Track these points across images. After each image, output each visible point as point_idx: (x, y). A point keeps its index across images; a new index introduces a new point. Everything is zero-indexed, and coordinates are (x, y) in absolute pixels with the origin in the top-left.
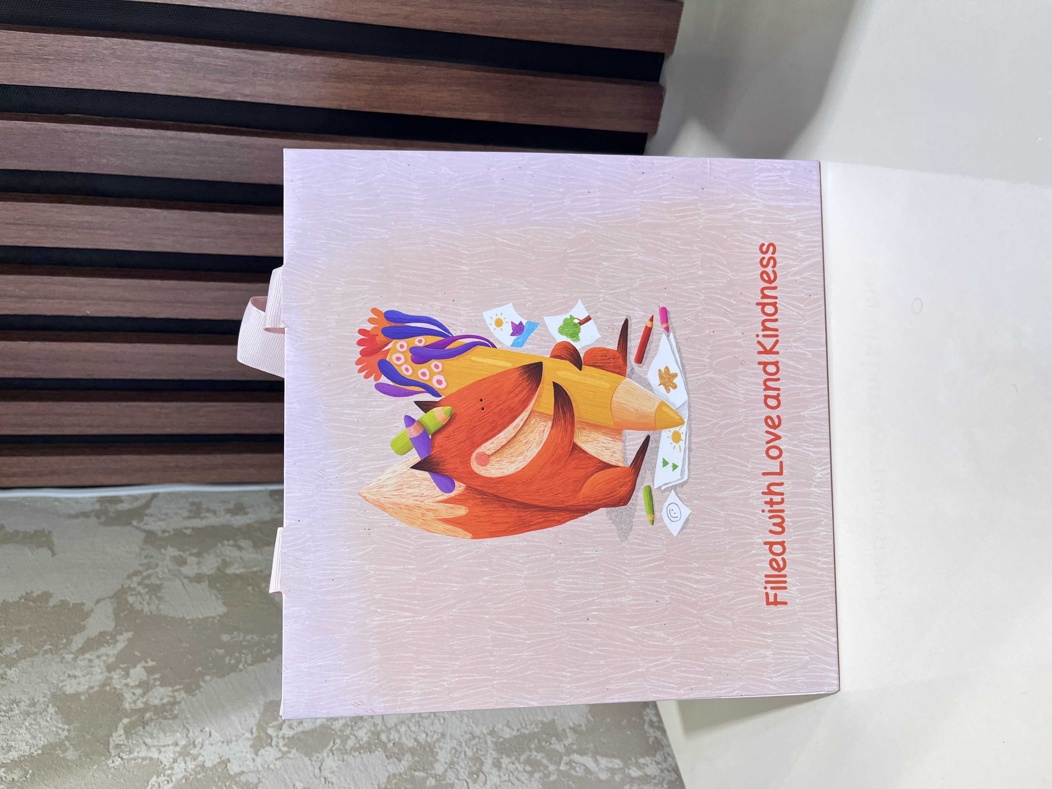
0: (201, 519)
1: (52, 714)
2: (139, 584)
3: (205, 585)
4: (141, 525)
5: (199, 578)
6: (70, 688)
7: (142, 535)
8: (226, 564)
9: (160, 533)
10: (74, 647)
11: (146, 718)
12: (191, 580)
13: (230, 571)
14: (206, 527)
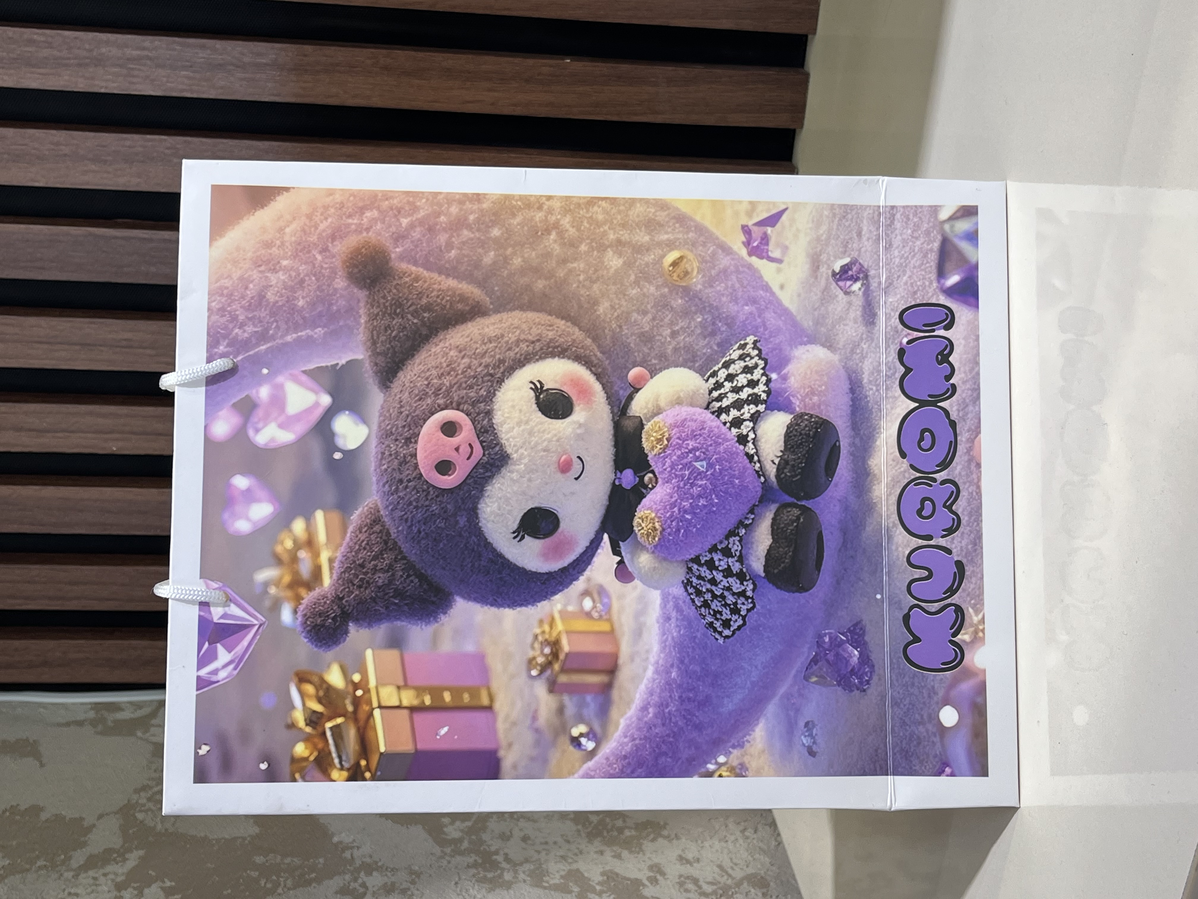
2: (150, 799)
4: (147, 736)
7: (147, 748)
10: (74, 864)
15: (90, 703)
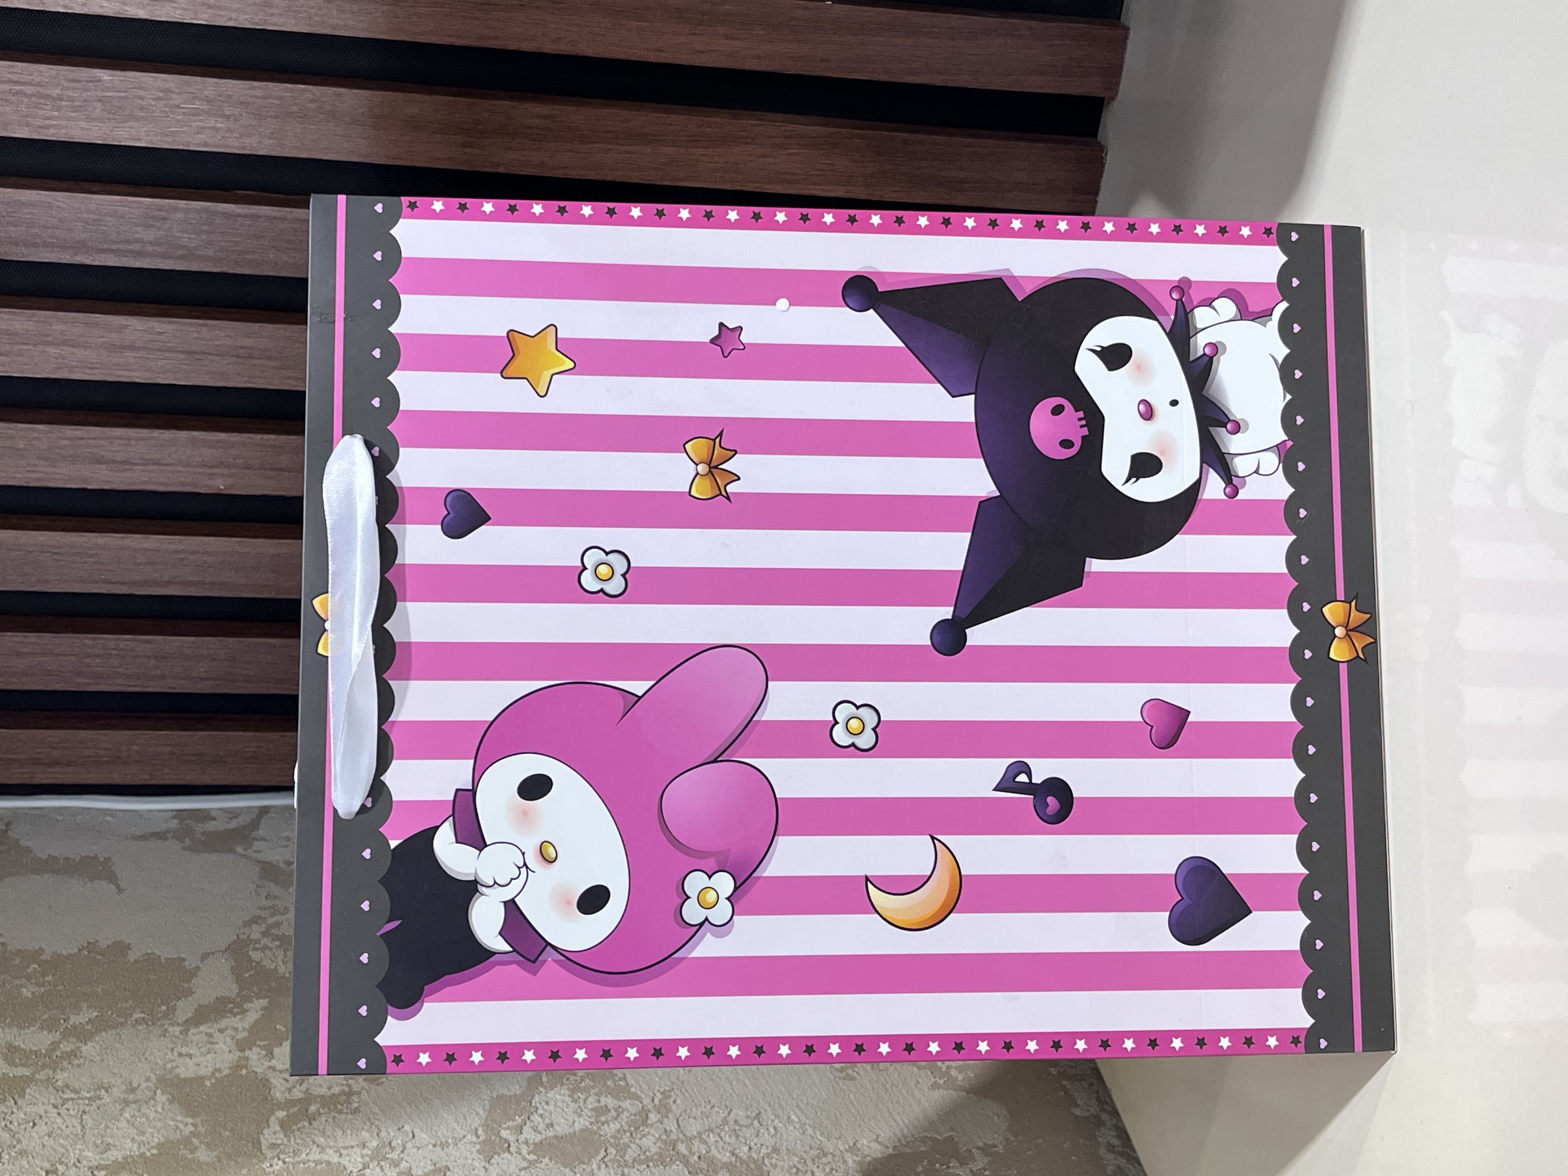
1: (164, 1104)
2: (265, 934)
4: (250, 852)
6: (186, 1070)
7: (256, 868)
9: (282, 865)
10: (181, 1017)
11: (310, 1111)
15: (172, 811)
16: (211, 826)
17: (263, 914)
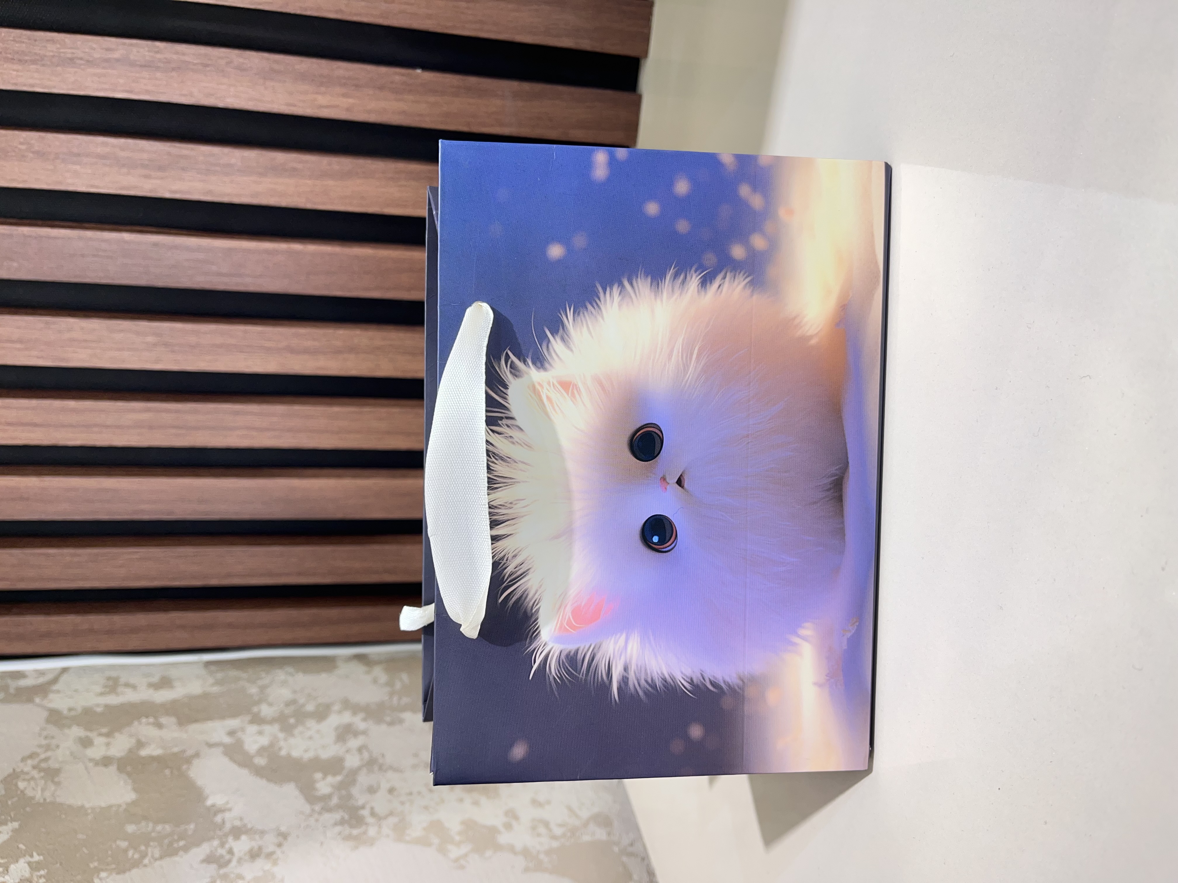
0: (117, 694)
2: (34, 767)
3: (113, 768)
4: (45, 703)
5: (106, 761)
7: (45, 714)
8: (140, 744)
9: (65, 712)
12: (97, 763)
13: (144, 753)
14: (122, 705)
16: (23, 683)
17: (39, 750)
